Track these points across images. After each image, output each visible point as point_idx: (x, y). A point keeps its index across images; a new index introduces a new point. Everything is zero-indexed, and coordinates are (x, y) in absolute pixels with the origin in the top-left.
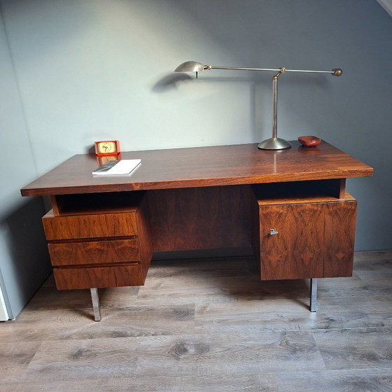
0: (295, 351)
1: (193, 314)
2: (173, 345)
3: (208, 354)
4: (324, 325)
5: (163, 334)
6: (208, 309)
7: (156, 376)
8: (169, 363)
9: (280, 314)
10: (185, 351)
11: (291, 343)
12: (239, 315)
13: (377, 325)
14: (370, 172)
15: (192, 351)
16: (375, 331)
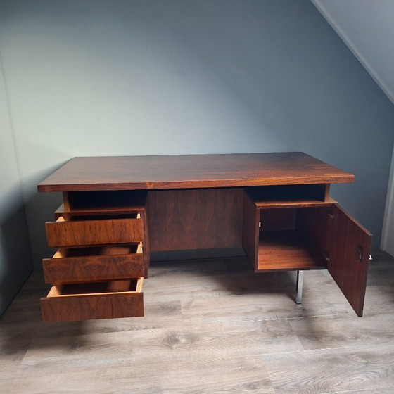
0: (275, 336)
1: (180, 309)
2: (165, 336)
3: (198, 343)
4: (297, 314)
5: (154, 328)
6: (193, 304)
7: (152, 363)
8: (164, 352)
9: (259, 306)
10: (177, 341)
11: (271, 330)
12: (223, 308)
13: (342, 313)
14: (352, 178)
15: (183, 341)
16: (341, 317)
